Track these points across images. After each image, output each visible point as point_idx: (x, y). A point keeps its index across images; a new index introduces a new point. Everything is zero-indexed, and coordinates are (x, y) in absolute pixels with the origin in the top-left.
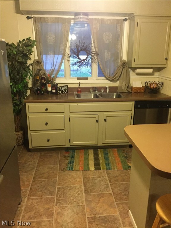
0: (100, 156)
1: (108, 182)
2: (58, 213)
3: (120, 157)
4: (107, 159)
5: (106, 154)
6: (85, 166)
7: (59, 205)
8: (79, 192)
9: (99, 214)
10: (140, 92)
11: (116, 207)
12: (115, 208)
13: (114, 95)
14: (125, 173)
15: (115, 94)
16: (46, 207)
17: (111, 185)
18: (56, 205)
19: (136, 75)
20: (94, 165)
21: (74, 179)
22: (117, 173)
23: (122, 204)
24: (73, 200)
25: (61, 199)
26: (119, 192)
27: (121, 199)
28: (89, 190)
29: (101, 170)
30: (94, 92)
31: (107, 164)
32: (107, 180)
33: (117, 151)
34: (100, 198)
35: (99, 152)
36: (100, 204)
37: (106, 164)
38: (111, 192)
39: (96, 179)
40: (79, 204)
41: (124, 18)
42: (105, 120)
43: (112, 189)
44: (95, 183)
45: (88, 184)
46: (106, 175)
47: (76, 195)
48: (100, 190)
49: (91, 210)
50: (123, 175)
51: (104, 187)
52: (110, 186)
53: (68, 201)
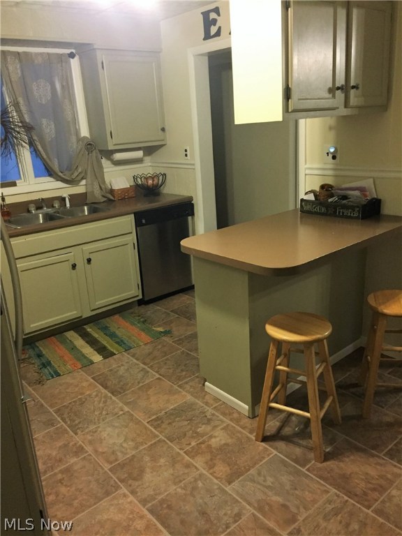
0: (96, 335)
1: (142, 365)
2: (90, 442)
3: (133, 324)
4: (112, 336)
5: (105, 329)
6: (79, 360)
7: (82, 432)
8: (103, 399)
9: (161, 410)
10: (129, 198)
11: (180, 390)
12: (180, 392)
13: (84, 211)
14: (160, 343)
15: (86, 208)
16: (58, 446)
17: (151, 367)
18: (76, 434)
19: (113, 166)
20: (96, 353)
21: (77, 386)
22: (148, 349)
23: (186, 383)
24: (101, 413)
25: (77, 422)
26: (171, 371)
27: (179, 378)
28: (119, 390)
29: (115, 354)
30: (41, 211)
31: (120, 342)
32: (138, 364)
33: (121, 319)
34: (147, 391)
35: (89, 330)
36: (152, 399)
37: (117, 343)
38: (158, 376)
39: (118, 370)
40: (116, 414)
41: (68, 51)
42: (89, 261)
43: (157, 372)
44: (121, 376)
45: (109, 384)
46: (131, 358)
47: (101, 405)
48: (136, 382)
49: (145, 412)
50: (160, 347)
51: (140, 375)
52: (149, 369)
53: (95, 419)
